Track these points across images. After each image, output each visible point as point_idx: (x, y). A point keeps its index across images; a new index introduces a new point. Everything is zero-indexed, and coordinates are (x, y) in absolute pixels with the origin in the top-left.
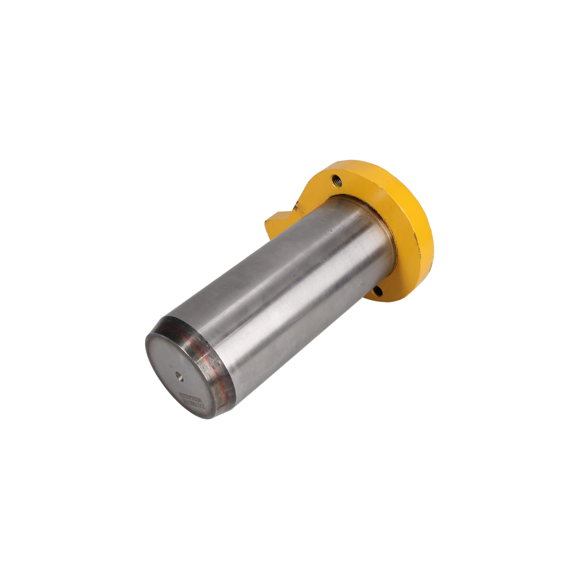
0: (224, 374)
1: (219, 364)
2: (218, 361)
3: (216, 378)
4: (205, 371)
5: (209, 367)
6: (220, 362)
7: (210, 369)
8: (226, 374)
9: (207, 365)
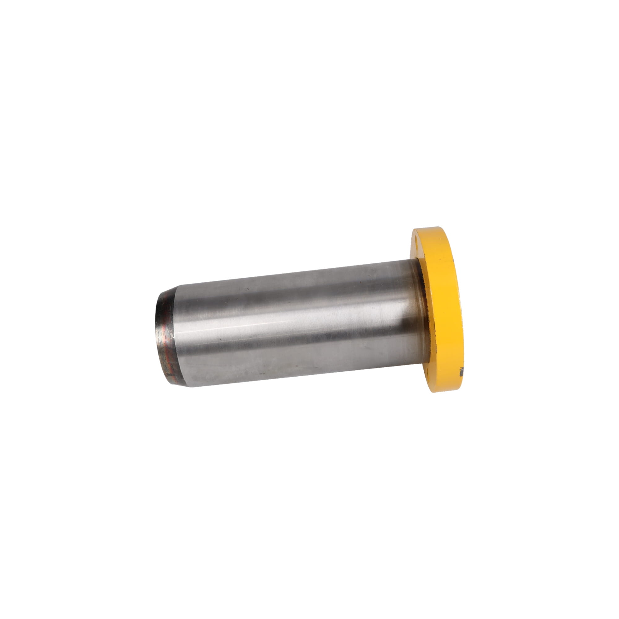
0: (172, 347)
1: (171, 337)
2: (171, 334)
3: (165, 347)
4: (158, 336)
5: (163, 335)
6: (172, 336)
7: (163, 337)
8: (173, 348)
9: (162, 332)
